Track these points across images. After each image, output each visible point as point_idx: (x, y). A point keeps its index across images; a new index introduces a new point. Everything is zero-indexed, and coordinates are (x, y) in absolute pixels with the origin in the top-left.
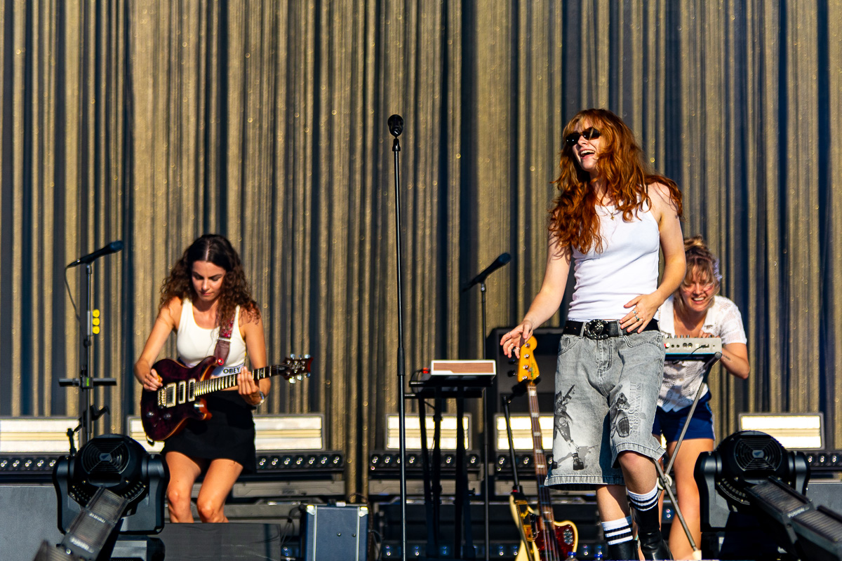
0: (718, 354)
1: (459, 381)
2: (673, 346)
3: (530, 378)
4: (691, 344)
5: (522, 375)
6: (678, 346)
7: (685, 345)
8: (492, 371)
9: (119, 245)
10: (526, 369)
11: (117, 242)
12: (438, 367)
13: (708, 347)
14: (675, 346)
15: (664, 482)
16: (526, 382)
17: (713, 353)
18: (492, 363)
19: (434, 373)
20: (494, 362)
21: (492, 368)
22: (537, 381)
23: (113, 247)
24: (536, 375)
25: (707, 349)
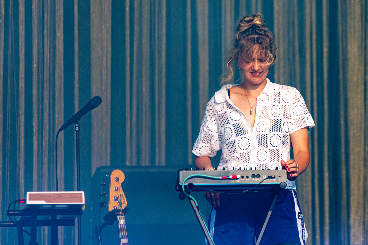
0: (283, 184)
1: (52, 210)
2: (243, 177)
3: (119, 208)
4: (259, 176)
5: (112, 205)
6: (247, 177)
7: (253, 175)
8: (82, 201)
10: (116, 200)
12: (32, 198)
13: (274, 178)
14: (245, 177)
16: (116, 211)
17: (279, 183)
18: (81, 194)
19: (29, 202)
20: (83, 193)
21: (81, 197)
22: (125, 211)
24: (125, 205)
25: (273, 179)
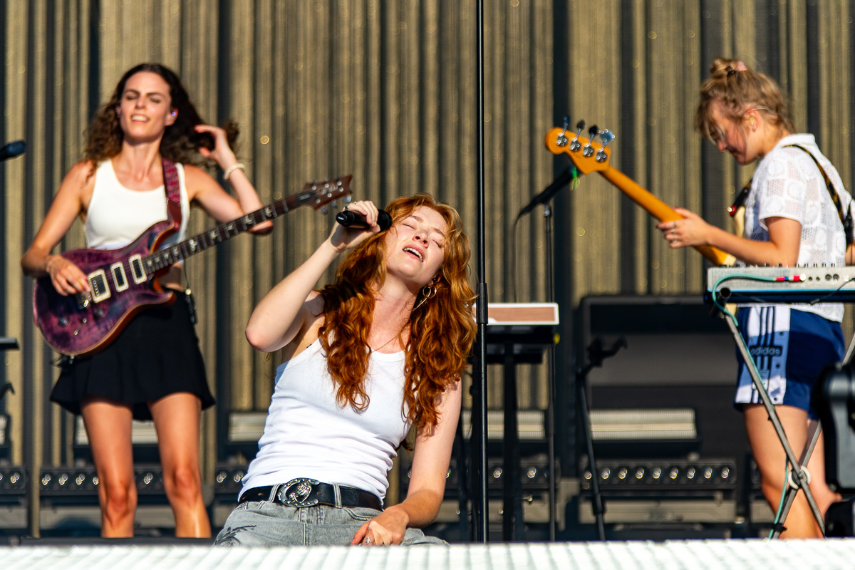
2: (810, 279)
4: (836, 277)
6: (818, 278)
7: (828, 277)
8: (553, 319)
9: (20, 146)
11: (16, 144)
15: (799, 478)
18: (552, 308)
20: (555, 306)
21: (552, 314)
23: (11, 149)
